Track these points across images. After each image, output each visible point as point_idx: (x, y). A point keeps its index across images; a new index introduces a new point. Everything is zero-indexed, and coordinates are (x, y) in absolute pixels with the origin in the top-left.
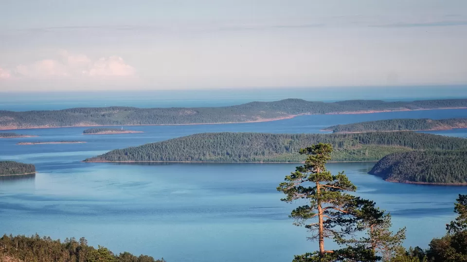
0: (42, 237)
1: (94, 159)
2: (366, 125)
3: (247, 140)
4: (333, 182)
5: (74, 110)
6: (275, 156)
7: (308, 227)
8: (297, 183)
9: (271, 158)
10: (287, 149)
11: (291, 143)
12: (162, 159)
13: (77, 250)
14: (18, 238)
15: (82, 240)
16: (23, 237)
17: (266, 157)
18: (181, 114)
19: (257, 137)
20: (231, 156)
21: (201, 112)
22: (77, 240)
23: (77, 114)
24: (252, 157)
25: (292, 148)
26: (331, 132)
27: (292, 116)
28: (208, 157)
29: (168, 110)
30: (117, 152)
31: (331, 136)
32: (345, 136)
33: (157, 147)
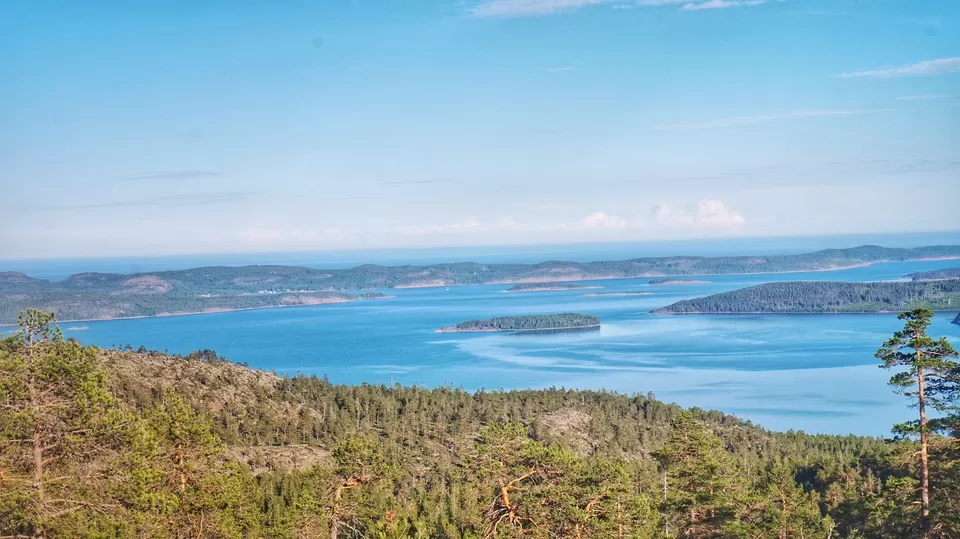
0: (608, 392)
1: (659, 310)
2: (950, 272)
3: (820, 289)
4: (934, 348)
5: (640, 260)
6: (850, 306)
7: (908, 394)
8: (895, 350)
9: (845, 308)
10: (863, 298)
11: (867, 292)
12: (730, 309)
13: (645, 405)
14: (584, 392)
15: (650, 394)
16: (590, 391)
17: (841, 307)
18: (750, 262)
19: (830, 285)
20: (803, 306)
21: (770, 261)
22: (645, 394)
23: (642, 264)
24: (825, 307)
25: (868, 297)
26: (911, 280)
27: (868, 264)
28: (779, 308)
29: (738, 258)
30: (685, 303)
31: (910, 284)
32: (925, 284)
33: (726, 297)
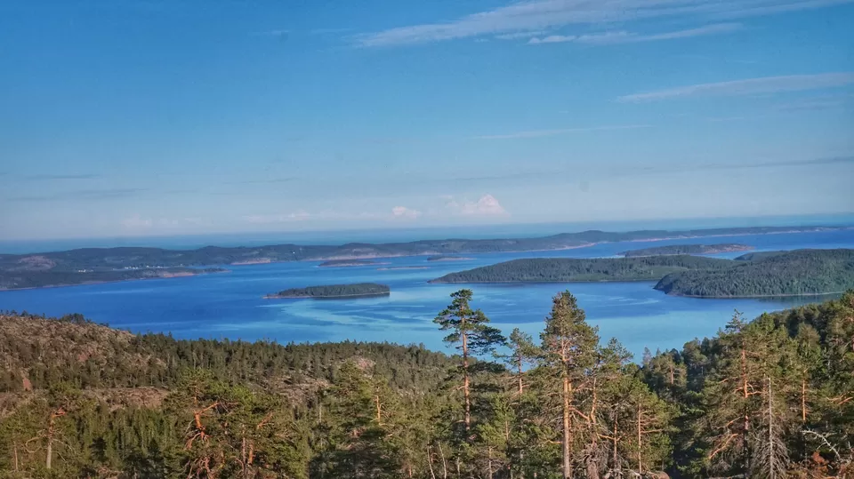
0: (390, 343)
1: (436, 280)
2: (653, 250)
3: (556, 264)
5: (421, 242)
6: (579, 276)
9: (575, 277)
10: (588, 270)
11: (591, 266)
12: (488, 280)
13: (417, 353)
14: (371, 344)
15: (421, 345)
16: (375, 343)
17: (571, 277)
18: (504, 244)
19: (563, 261)
20: (543, 276)
21: (519, 243)
22: (418, 345)
23: (423, 245)
24: (560, 277)
25: (592, 270)
26: (623, 256)
27: (593, 244)
28: (526, 278)
29: (494, 240)
30: (454, 275)
31: (623, 259)
32: (634, 259)
33: (485, 270)
